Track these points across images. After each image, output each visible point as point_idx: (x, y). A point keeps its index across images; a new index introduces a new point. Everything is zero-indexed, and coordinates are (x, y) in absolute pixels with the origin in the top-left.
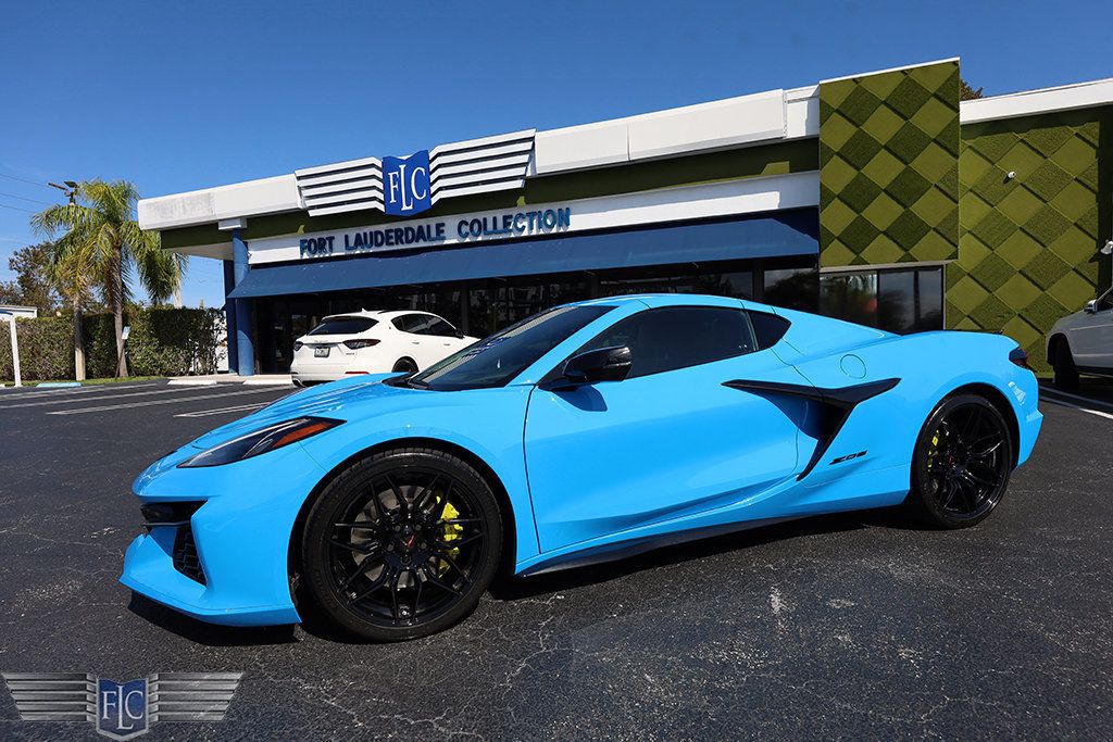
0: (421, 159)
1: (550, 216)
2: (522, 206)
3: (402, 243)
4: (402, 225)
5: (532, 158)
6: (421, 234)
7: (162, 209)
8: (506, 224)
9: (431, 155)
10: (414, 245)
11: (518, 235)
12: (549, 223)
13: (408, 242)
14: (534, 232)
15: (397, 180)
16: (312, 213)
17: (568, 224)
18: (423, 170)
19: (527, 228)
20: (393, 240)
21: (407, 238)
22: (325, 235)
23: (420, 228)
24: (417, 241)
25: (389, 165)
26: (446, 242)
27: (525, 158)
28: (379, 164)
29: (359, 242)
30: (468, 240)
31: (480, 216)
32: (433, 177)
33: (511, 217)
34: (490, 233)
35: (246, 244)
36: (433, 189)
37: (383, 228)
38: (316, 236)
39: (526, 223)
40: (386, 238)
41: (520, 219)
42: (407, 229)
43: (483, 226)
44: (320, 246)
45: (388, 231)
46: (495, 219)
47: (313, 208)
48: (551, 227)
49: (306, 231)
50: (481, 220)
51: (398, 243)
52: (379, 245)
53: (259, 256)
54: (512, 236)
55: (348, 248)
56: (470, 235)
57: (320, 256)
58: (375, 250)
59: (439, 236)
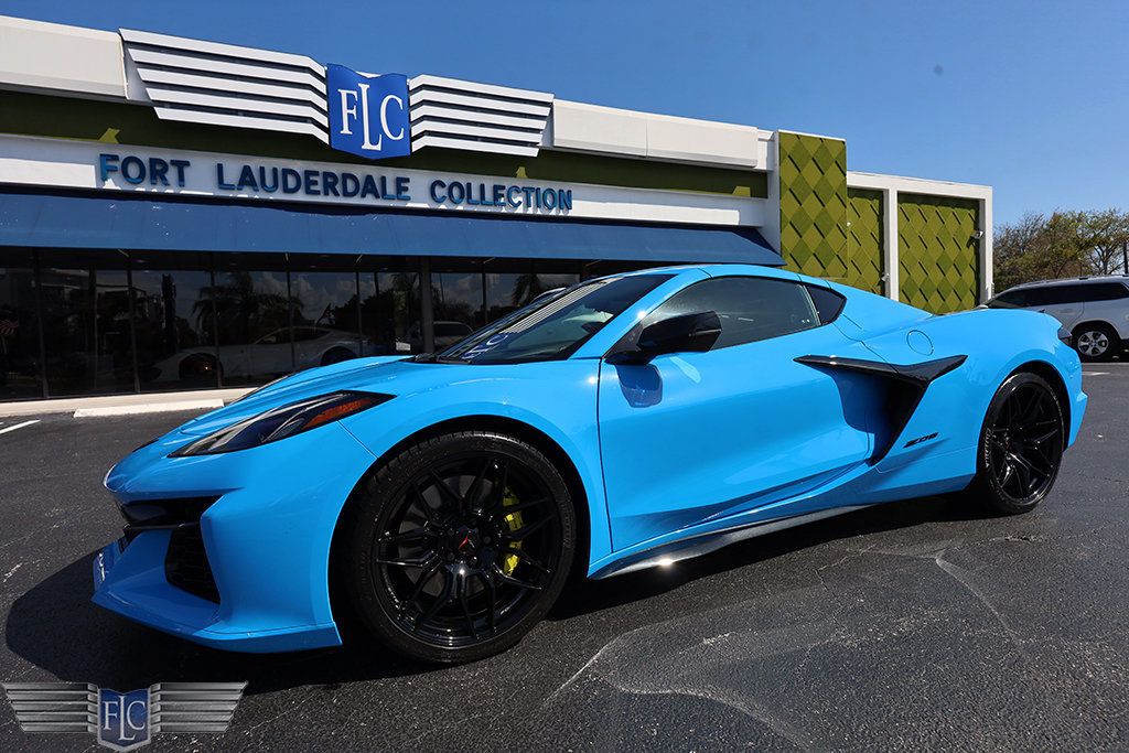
0: (396, 84)
1: (550, 196)
2: (521, 180)
3: (336, 194)
5: (549, 128)
6: (369, 187)
8: (497, 196)
9: (413, 85)
10: (356, 201)
11: (510, 211)
12: (549, 203)
13: (346, 194)
14: (530, 211)
15: (354, 103)
16: (162, 113)
18: (400, 99)
19: (523, 205)
20: (319, 187)
22: (167, 155)
23: (369, 179)
25: (340, 76)
26: (409, 205)
27: (541, 125)
28: (322, 71)
30: (443, 207)
32: (415, 115)
33: (503, 187)
34: (476, 203)
36: (415, 130)
37: (298, 167)
38: (147, 154)
39: (522, 199)
41: (515, 193)
42: (346, 176)
43: (465, 193)
44: (157, 171)
46: (482, 186)
47: (162, 104)
48: (550, 209)
49: (122, 140)
50: (464, 185)
51: (326, 194)
52: (290, 191)
54: (504, 211)
55: (222, 186)
56: (448, 200)
57: (154, 189)
58: (284, 196)
59: (400, 195)
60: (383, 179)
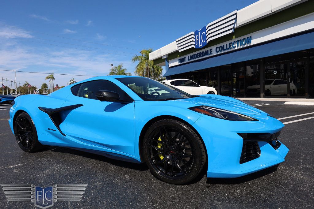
0: (204, 29)
1: (244, 41)
2: (234, 39)
4: (201, 51)
5: (236, 21)
6: (206, 53)
7: (153, 55)
8: (230, 46)
9: (207, 27)
10: (204, 57)
12: (244, 43)
13: (203, 56)
14: (239, 48)
15: (198, 37)
16: (180, 51)
17: (250, 43)
18: (204, 33)
19: (237, 46)
20: (199, 56)
21: (202, 55)
22: (184, 57)
23: (206, 51)
24: (205, 55)
25: (196, 33)
26: (213, 55)
27: (233, 22)
28: (194, 33)
29: (191, 58)
31: (222, 44)
32: (207, 34)
33: (231, 43)
34: (225, 50)
35: (168, 62)
36: (207, 38)
37: (196, 53)
38: (181, 57)
39: (236, 45)
40: (197, 56)
41: (235, 44)
42: (203, 52)
43: (223, 49)
44: (183, 60)
45: (198, 54)
46: (226, 45)
47: (180, 49)
48: (245, 44)
50: (222, 46)
51: (200, 57)
52: (196, 58)
53: (171, 65)
54: (232, 50)
55: (189, 60)
56: (219, 52)
57: (182, 63)
58: (195, 60)
59: (211, 53)
60: (208, 50)
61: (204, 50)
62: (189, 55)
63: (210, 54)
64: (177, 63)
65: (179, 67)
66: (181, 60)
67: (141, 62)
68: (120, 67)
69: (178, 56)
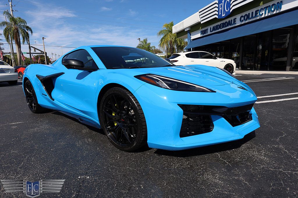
4: (224, 21)
6: (229, 23)
7: (176, 28)
8: (256, 14)
10: (227, 28)
11: (260, 17)
14: (267, 15)
15: (221, 6)
16: (202, 23)
17: (281, 9)
21: (225, 25)
22: (206, 28)
23: (229, 21)
24: (228, 26)
25: (220, 2)
26: (236, 25)
28: (217, 2)
29: (214, 29)
30: (243, 23)
31: (247, 12)
33: (258, 10)
34: (250, 19)
35: (190, 34)
36: (231, 7)
37: (219, 23)
38: (204, 29)
40: (220, 27)
42: (226, 22)
43: (248, 16)
44: (205, 32)
45: (220, 24)
46: (252, 13)
47: (202, 21)
48: (274, 11)
51: (222, 28)
52: (218, 29)
53: (193, 37)
54: (258, 18)
55: (211, 31)
56: (244, 21)
57: (205, 35)
58: (217, 31)
59: (235, 23)
60: (232, 20)
61: (227, 20)
62: (212, 26)
63: (233, 24)
64: (199, 35)
65: (201, 39)
66: (203, 32)
67: (165, 36)
68: (145, 41)
69: (201, 27)
